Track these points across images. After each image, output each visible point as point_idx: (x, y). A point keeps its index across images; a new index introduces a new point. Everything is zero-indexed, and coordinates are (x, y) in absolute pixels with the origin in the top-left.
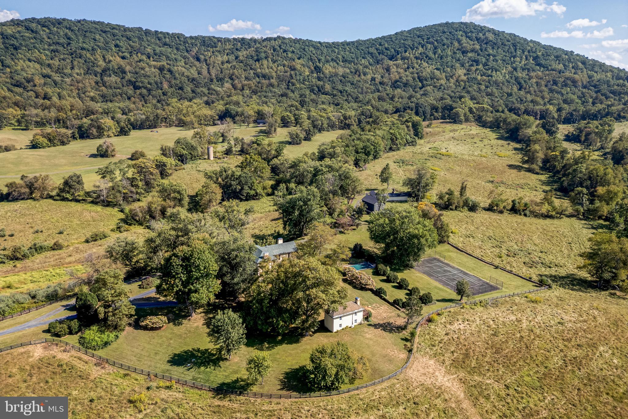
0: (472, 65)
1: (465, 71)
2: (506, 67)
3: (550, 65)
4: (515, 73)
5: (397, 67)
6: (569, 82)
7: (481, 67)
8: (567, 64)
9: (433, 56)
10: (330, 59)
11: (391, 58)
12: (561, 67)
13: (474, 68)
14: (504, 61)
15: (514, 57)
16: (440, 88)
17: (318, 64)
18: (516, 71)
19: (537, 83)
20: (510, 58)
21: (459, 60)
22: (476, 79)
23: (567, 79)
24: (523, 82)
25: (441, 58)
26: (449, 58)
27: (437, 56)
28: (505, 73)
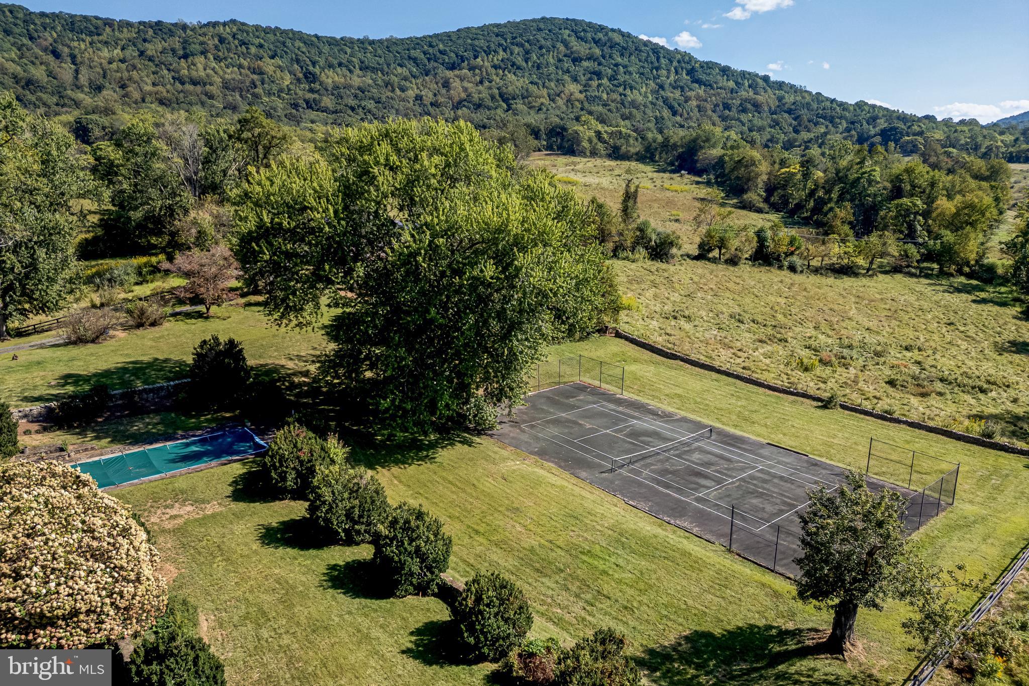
0: (590, 79)
1: (580, 88)
2: (646, 84)
3: (715, 83)
4: (662, 92)
5: (462, 80)
6: (749, 106)
7: (605, 81)
8: (740, 80)
9: (524, 64)
10: (335, 62)
11: (452, 67)
12: (731, 84)
13: (595, 83)
14: (642, 74)
15: (657, 69)
16: (540, 109)
17: (311, 68)
18: (663, 89)
19: (698, 106)
20: (651, 71)
21: (568, 71)
22: (600, 98)
23: (746, 100)
24: (676, 105)
25: (538, 67)
26: (552, 69)
27: (530, 64)
28: (646, 93)
